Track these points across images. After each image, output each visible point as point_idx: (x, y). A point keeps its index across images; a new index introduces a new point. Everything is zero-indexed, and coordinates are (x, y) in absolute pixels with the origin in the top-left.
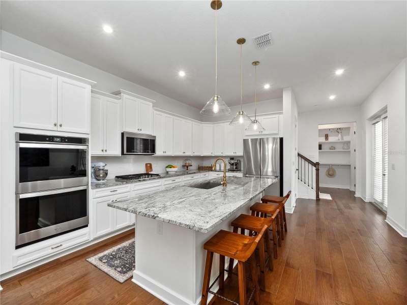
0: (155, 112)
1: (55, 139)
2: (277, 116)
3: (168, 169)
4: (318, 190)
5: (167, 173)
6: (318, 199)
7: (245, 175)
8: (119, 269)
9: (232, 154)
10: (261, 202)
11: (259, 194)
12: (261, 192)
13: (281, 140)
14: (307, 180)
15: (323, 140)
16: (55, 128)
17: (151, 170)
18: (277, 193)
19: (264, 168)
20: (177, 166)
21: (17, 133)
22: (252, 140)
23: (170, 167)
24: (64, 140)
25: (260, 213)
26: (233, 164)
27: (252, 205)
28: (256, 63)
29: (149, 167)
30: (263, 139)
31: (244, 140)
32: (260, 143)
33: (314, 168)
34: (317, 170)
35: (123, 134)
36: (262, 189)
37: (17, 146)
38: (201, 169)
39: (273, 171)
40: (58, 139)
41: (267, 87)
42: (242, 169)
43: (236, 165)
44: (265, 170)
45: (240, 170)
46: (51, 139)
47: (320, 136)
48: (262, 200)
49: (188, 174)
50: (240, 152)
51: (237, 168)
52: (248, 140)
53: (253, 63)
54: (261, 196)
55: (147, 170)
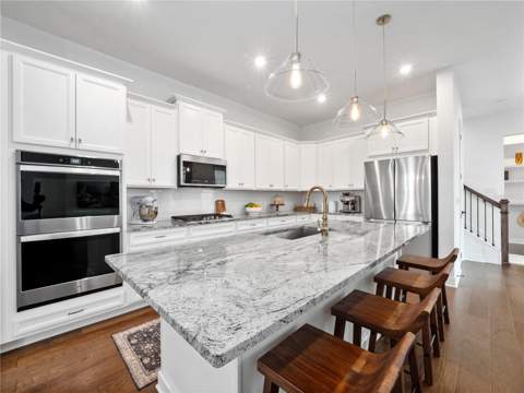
0: (227, 127)
1: (74, 161)
2: (425, 119)
3: (248, 209)
4: (506, 249)
5: (247, 214)
6: (506, 264)
7: (368, 219)
8: (146, 361)
9: (345, 187)
10: (397, 267)
11: (393, 252)
12: (396, 250)
13: (434, 160)
14: (482, 231)
15: (512, 162)
16: (73, 146)
17: (224, 209)
18: (426, 252)
19: (400, 209)
20: (262, 206)
21: (17, 151)
22: (380, 162)
23: (251, 205)
24: (85, 162)
25: (394, 289)
26: (347, 203)
27: (378, 272)
28: (383, 19)
29: (220, 205)
30: (398, 160)
31: (366, 164)
32: (393, 166)
33: (497, 211)
34: (505, 214)
35: (179, 158)
36: (397, 245)
37: (17, 169)
38: (298, 210)
39: (417, 215)
40: (77, 161)
41: (406, 70)
42: (363, 210)
43: (353, 204)
44: (403, 212)
45: (360, 212)
46: (66, 160)
47: (506, 157)
48: (398, 262)
49: (278, 216)
50: (359, 183)
51: (354, 209)
52: (372, 163)
53: (379, 19)
54: (396, 256)
55: (217, 209)
